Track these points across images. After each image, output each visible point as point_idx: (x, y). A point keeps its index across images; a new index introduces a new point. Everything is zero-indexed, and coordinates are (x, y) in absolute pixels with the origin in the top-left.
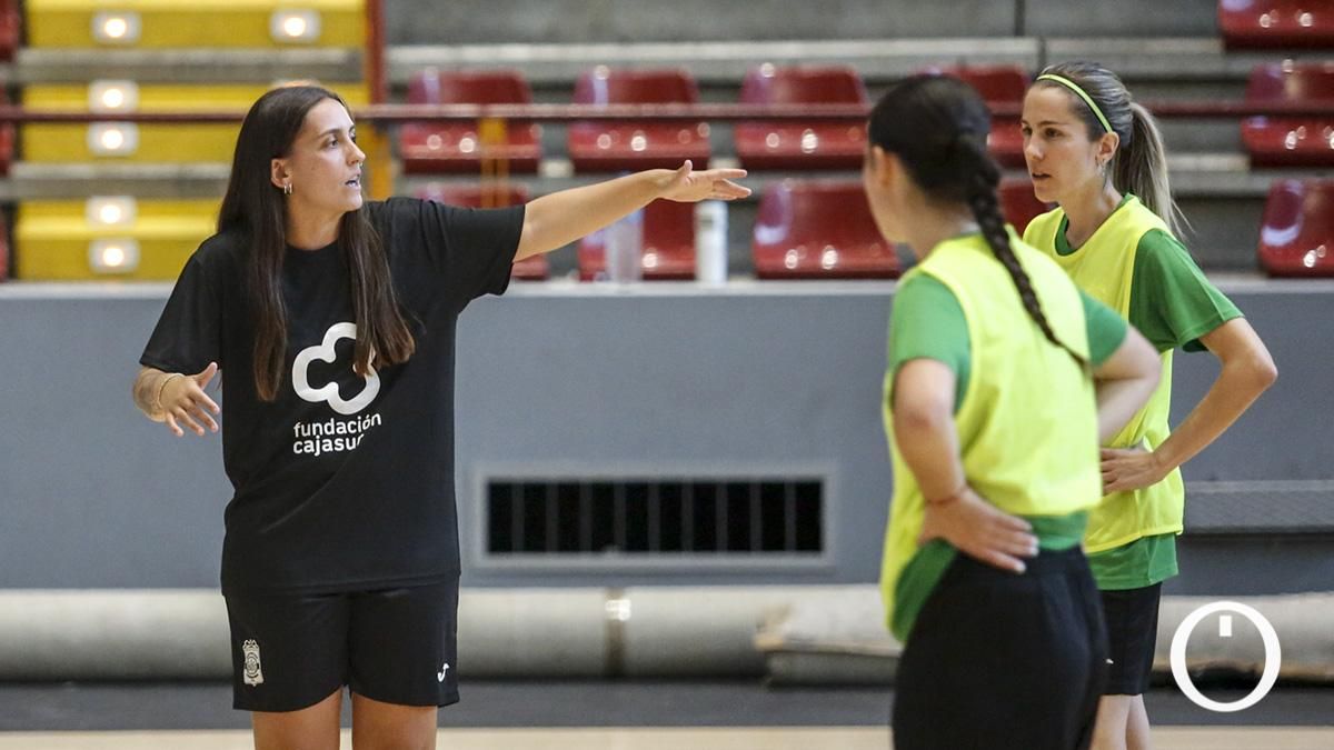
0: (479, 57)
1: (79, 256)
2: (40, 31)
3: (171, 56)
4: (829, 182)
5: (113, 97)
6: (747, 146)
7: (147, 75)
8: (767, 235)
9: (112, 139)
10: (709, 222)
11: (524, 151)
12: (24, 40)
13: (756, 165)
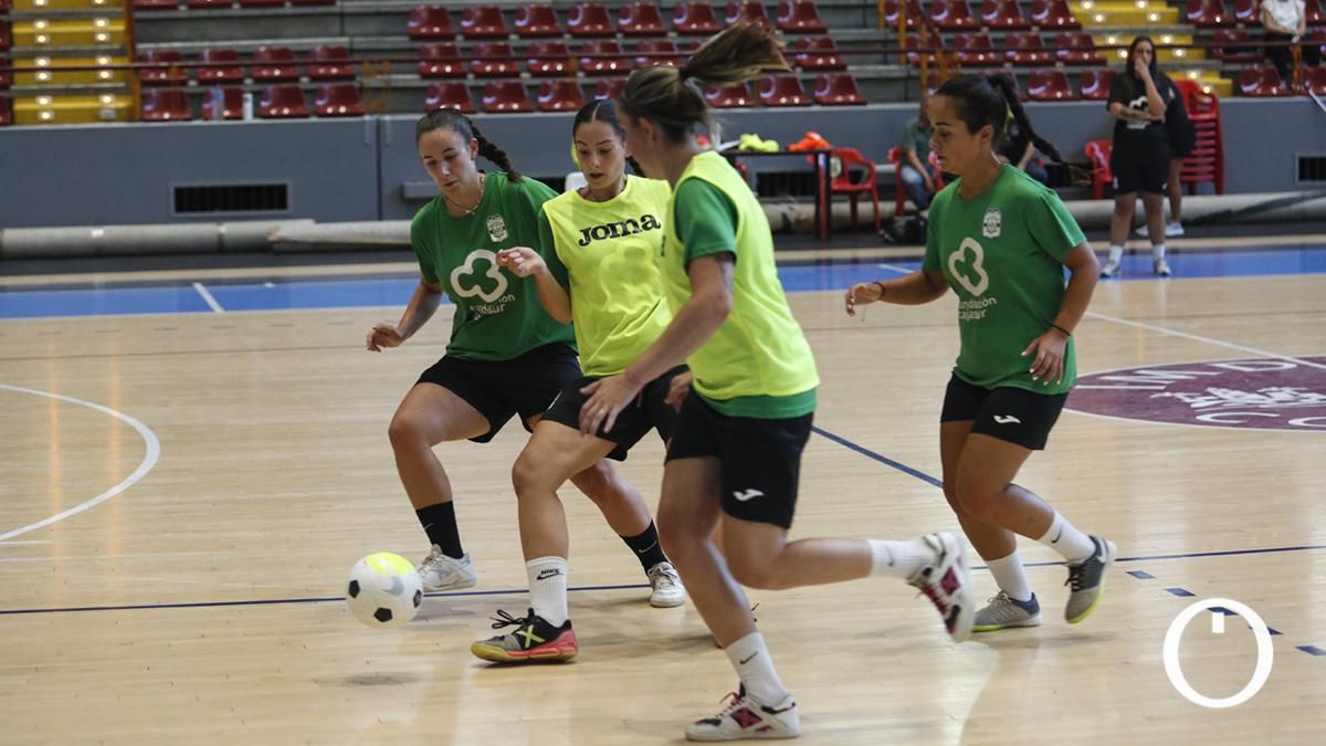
0: (164, 46)
1: (34, 116)
2: (17, 41)
3: (62, 48)
4: (285, 86)
5: (42, 62)
6: (256, 74)
7: (52, 55)
8: (264, 104)
9: (43, 76)
10: (247, 100)
11: (183, 77)
12: (12, 44)
13: (259, 80)
